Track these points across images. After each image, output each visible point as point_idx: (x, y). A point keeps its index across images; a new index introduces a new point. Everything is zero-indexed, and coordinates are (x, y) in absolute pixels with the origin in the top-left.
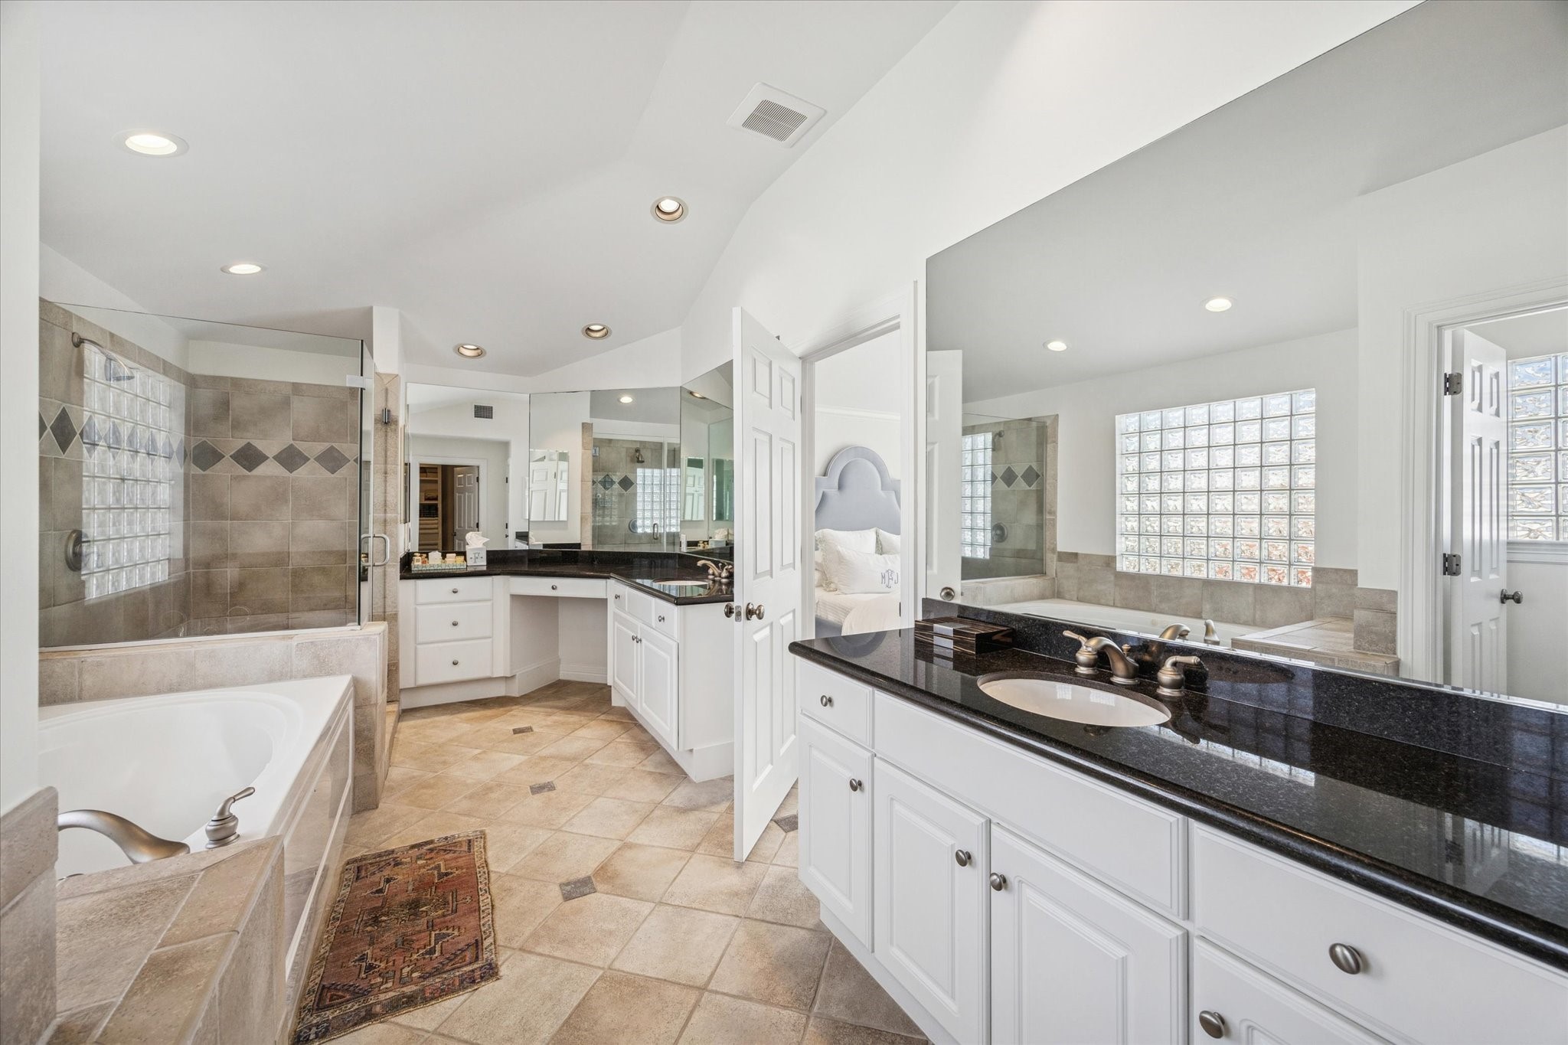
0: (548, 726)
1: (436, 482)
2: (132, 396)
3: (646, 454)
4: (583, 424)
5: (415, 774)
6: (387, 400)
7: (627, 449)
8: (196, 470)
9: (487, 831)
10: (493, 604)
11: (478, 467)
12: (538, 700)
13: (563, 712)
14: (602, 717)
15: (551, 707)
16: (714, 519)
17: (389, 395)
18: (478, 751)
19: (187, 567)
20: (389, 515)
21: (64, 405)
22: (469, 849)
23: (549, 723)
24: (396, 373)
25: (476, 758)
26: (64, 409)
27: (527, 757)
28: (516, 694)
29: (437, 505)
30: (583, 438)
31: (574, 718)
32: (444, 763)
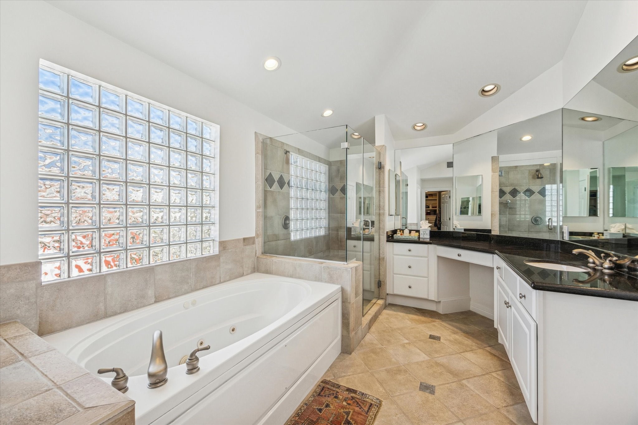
0: (450, 341)
1: (436, 200)
2: (310, 170)
3: (546, 173)
4: (492, 157)
5: (374, 342)
6: (380, 158)
7: (529, 171)
8: (332, 196)
9: (383, 403)
10: (428, 259)
11: (450, 191)
12: (452, 321)
13: (462, 333)
14: (488, 349)
15: (457, 328)
16: (611, 215)
17: (381, 155)
18: (406, 341)
19: (329, 230)
20: (381, 211)
21: (282, 174)
22: (368, 411)
23: (452, 339)
24: (384, 144)
25: (403, 346)
26: (281, 175)
27: (429, 358)
28: (441, 311)
29: (436, 210)
30: (492, 166)
31: (468, 342)
32: (389, 341)
